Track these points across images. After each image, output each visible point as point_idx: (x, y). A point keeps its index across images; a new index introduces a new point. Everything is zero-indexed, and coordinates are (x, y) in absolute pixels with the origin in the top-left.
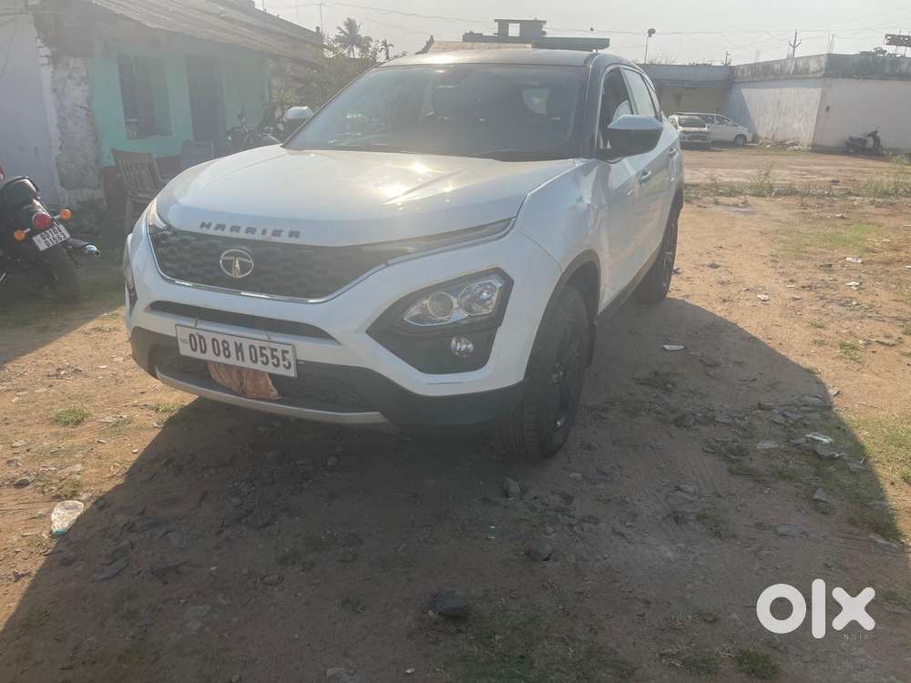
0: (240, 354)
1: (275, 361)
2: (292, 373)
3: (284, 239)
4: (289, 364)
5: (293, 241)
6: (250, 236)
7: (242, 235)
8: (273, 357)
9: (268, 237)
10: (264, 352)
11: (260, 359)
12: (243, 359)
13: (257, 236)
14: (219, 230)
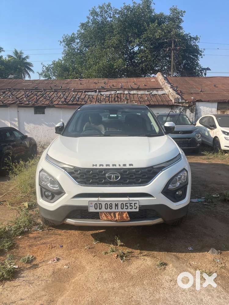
0: (117, 207)
1: (131, 207)
2: (137, 210)
3: (128, 167)
4: (137, 207)
5: (131, 167)
6: (114, 167)
7: (111, 167)
8: (130, 206)
9: (122, 167)
10: (127, 205)
11: (125, 207)
12: (117, 209)
13: (118, 167)
14: (101, 166)
